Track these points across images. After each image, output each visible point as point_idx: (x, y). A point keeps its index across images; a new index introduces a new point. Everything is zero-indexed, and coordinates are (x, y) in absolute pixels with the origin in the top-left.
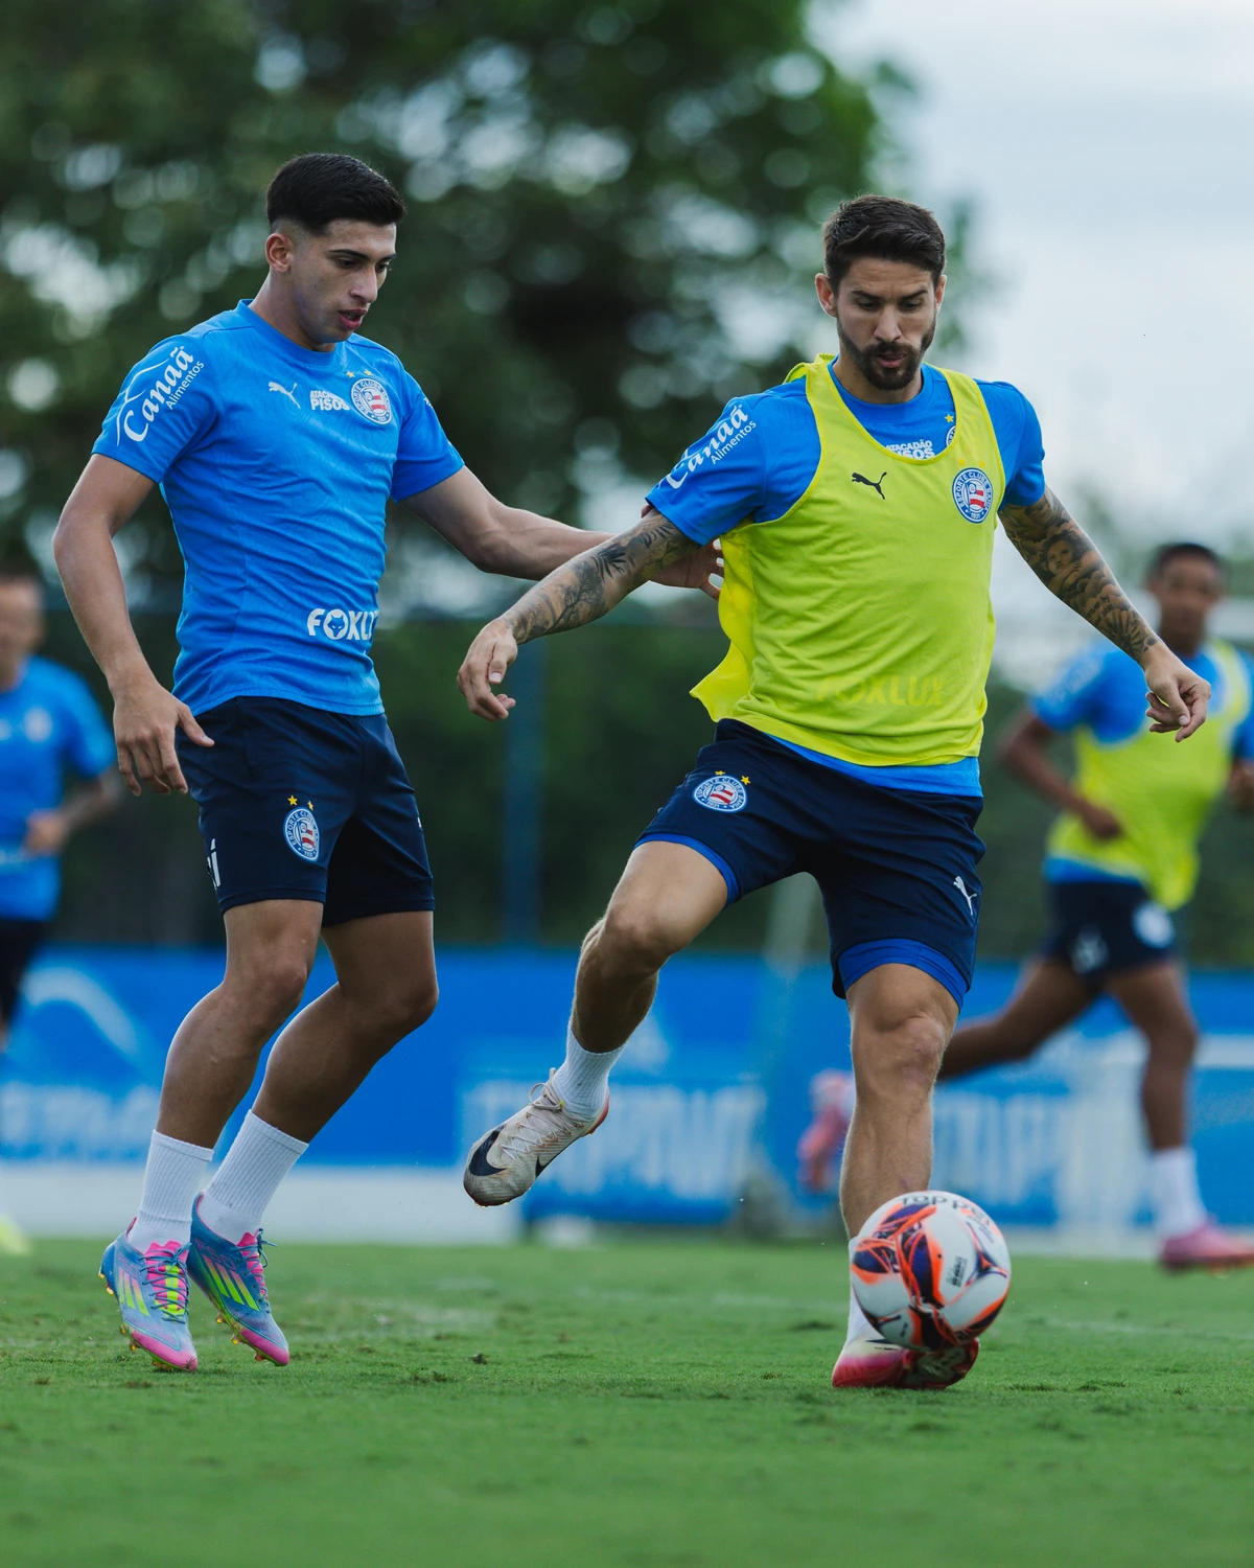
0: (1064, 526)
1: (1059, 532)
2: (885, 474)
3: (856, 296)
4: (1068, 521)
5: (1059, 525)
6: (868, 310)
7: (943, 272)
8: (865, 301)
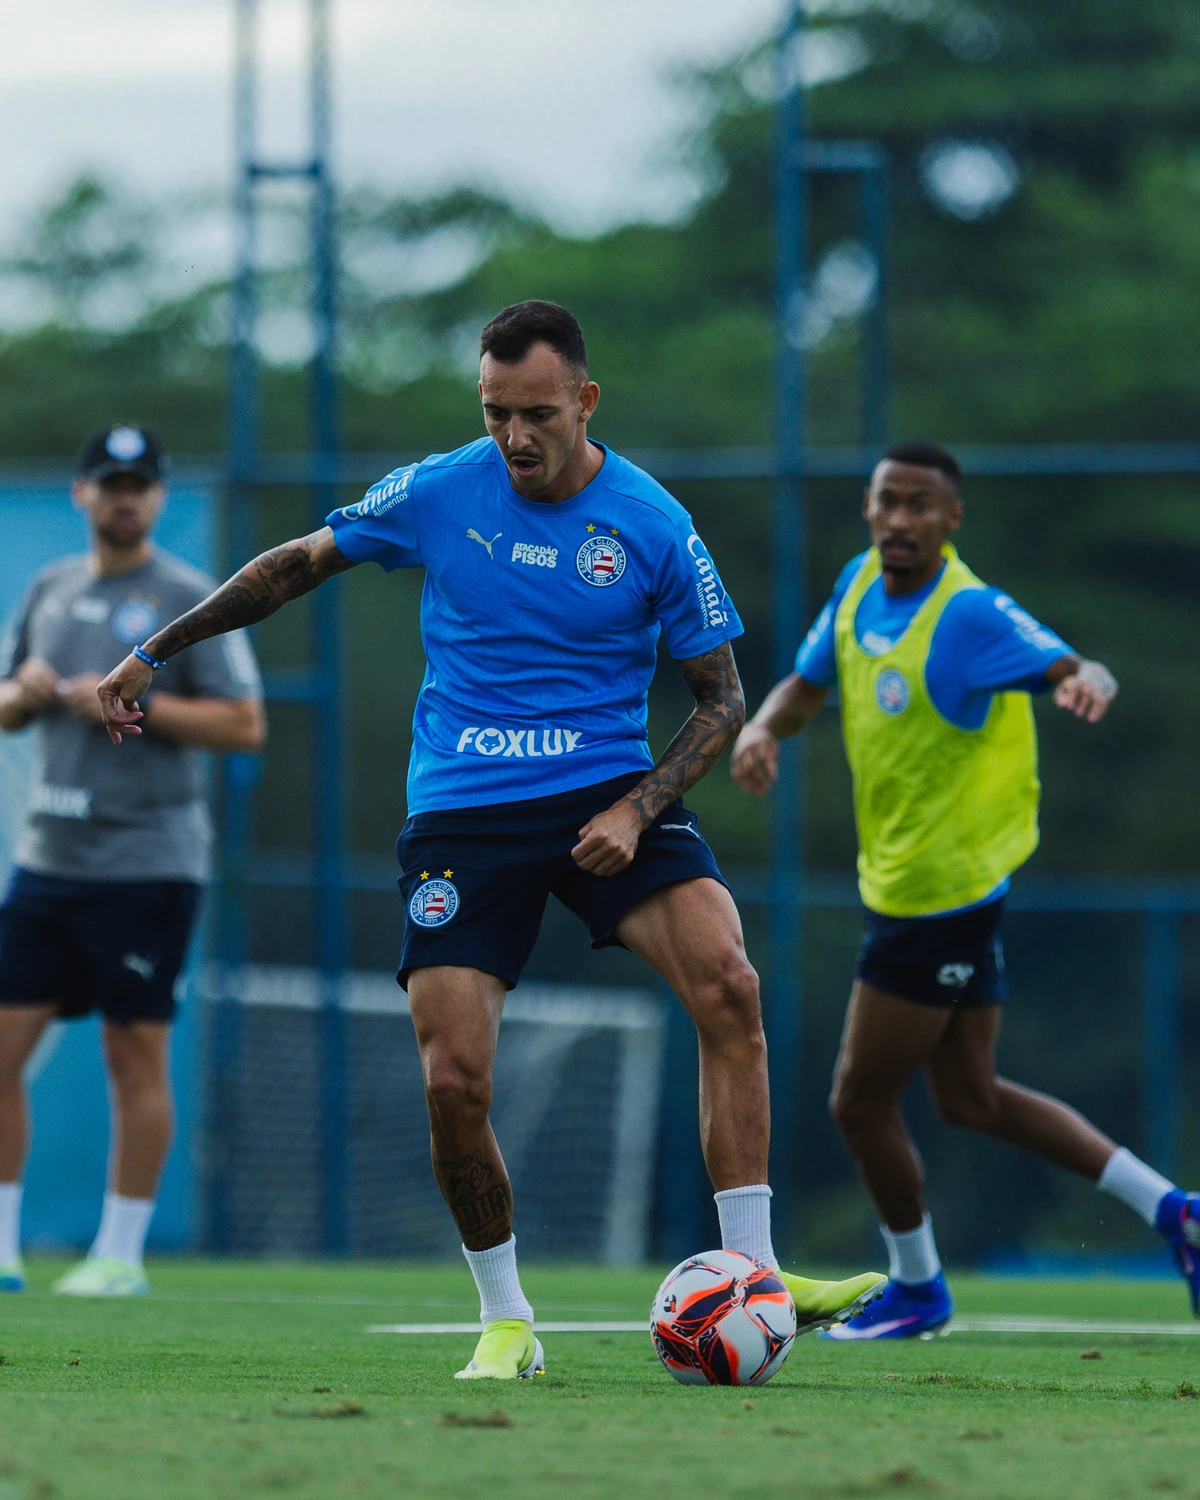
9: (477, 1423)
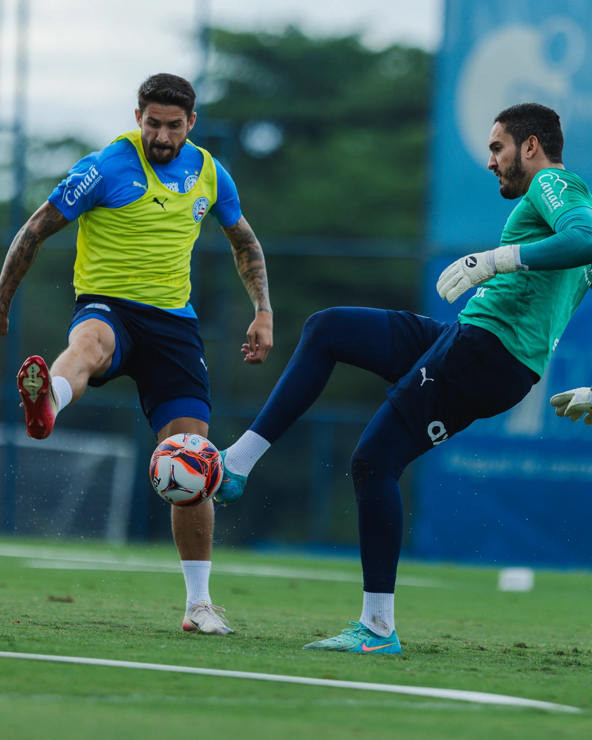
0: (251, 245)
1: (246, 247)
2: (167, 199)
3: (150, 120)
4: (252, 243)
5: (247, 244)
6: (154, 127)
7: (193, 110)
8: (153, 122)
9: (61, 600)
